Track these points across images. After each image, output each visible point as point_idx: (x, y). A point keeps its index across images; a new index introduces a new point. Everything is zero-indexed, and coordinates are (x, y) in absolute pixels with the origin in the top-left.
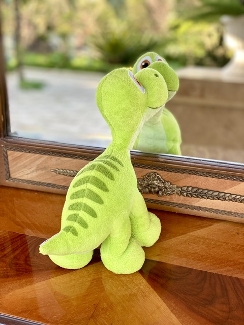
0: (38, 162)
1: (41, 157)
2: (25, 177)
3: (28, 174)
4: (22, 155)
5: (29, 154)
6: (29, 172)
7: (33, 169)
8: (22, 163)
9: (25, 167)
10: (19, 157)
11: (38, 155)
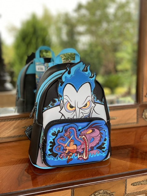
0: (14, 125)
1: (16, 122)
2: (6, 135)
3: (8, 133)
4: (5, 123)
5: (9, 122)
6: (9, 131)
7: (11, 130)
8: (5, 128)
9: (6, 129)
10: (3, 125)
11: (14, 121)
